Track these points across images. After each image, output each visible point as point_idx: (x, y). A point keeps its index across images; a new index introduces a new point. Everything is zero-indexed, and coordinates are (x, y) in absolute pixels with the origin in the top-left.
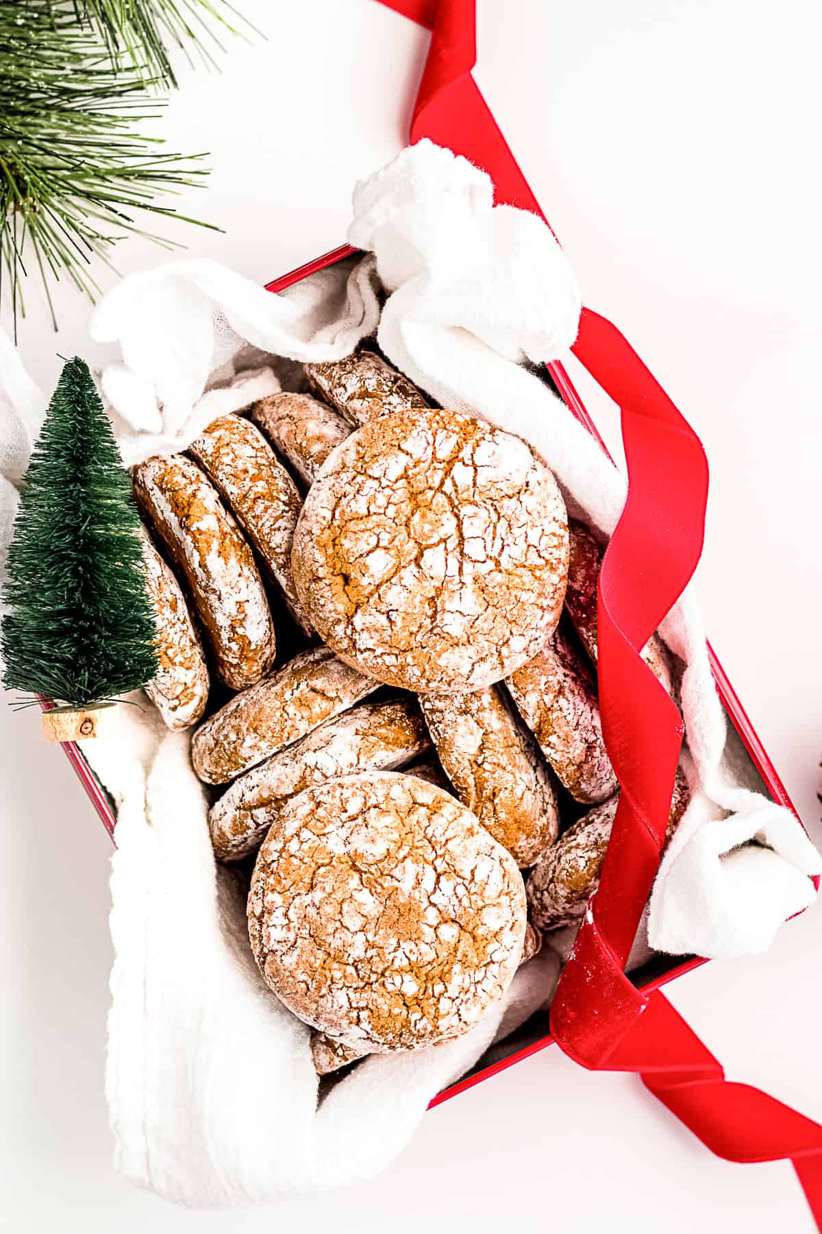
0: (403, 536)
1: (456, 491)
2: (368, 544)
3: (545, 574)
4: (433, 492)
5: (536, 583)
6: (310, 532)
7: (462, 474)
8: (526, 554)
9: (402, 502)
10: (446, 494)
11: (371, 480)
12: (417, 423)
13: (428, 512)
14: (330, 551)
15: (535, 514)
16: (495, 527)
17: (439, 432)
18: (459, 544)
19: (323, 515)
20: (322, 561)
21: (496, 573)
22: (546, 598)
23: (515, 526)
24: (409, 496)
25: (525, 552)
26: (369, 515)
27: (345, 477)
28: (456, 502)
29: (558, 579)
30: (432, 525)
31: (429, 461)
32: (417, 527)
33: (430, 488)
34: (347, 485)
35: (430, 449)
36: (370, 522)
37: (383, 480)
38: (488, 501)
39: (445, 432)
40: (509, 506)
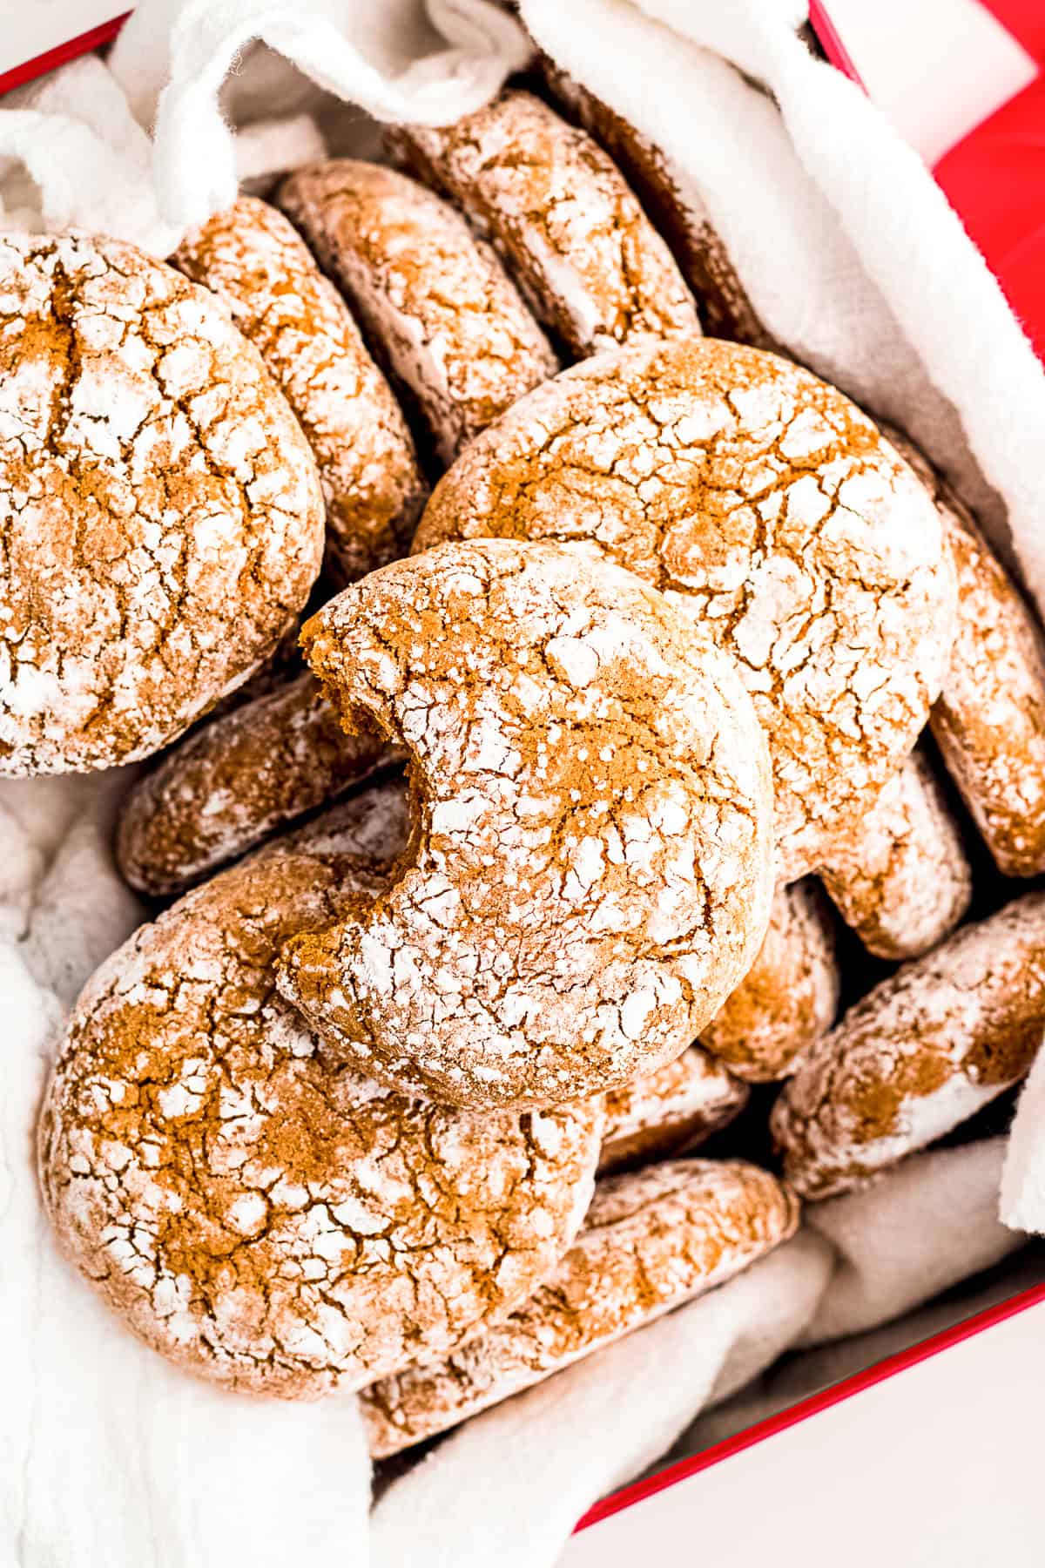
0: (645, 542)
1: (780, 521)
2: (579, 522)
3: (849, 756)
4: (740, 500)
5: (824, 762)
6: (492, 452)
7: (806, 500)
8: (834, 702)
9: (679, 486)
10: (759, 517)
11: (646, 420)
12: (779, 377)
13: (712, 527)
14: (507, 500)
15: (891, 644)
16: (809, 622)
17: (808, 411)
18: (732, 615)
19: (530, 434)
20: (484, 509)
21: (765, 700)
22: (825, 799)
23: (846, 641)
24: (696, 483)
25: (835, 696)
26: (609, 474)
27: (607, 393)
28: (769, 541)
29: (865, 781)
30: (706, 553)
31: (765, 446)
32: (679, 542)
33: (739, 492)
34: (602, 408)
35: (777, 429)
36: (604, 487)
37: (667, 431)
38: (823, 571)
39: (819, 417)
40: (854, 602)
